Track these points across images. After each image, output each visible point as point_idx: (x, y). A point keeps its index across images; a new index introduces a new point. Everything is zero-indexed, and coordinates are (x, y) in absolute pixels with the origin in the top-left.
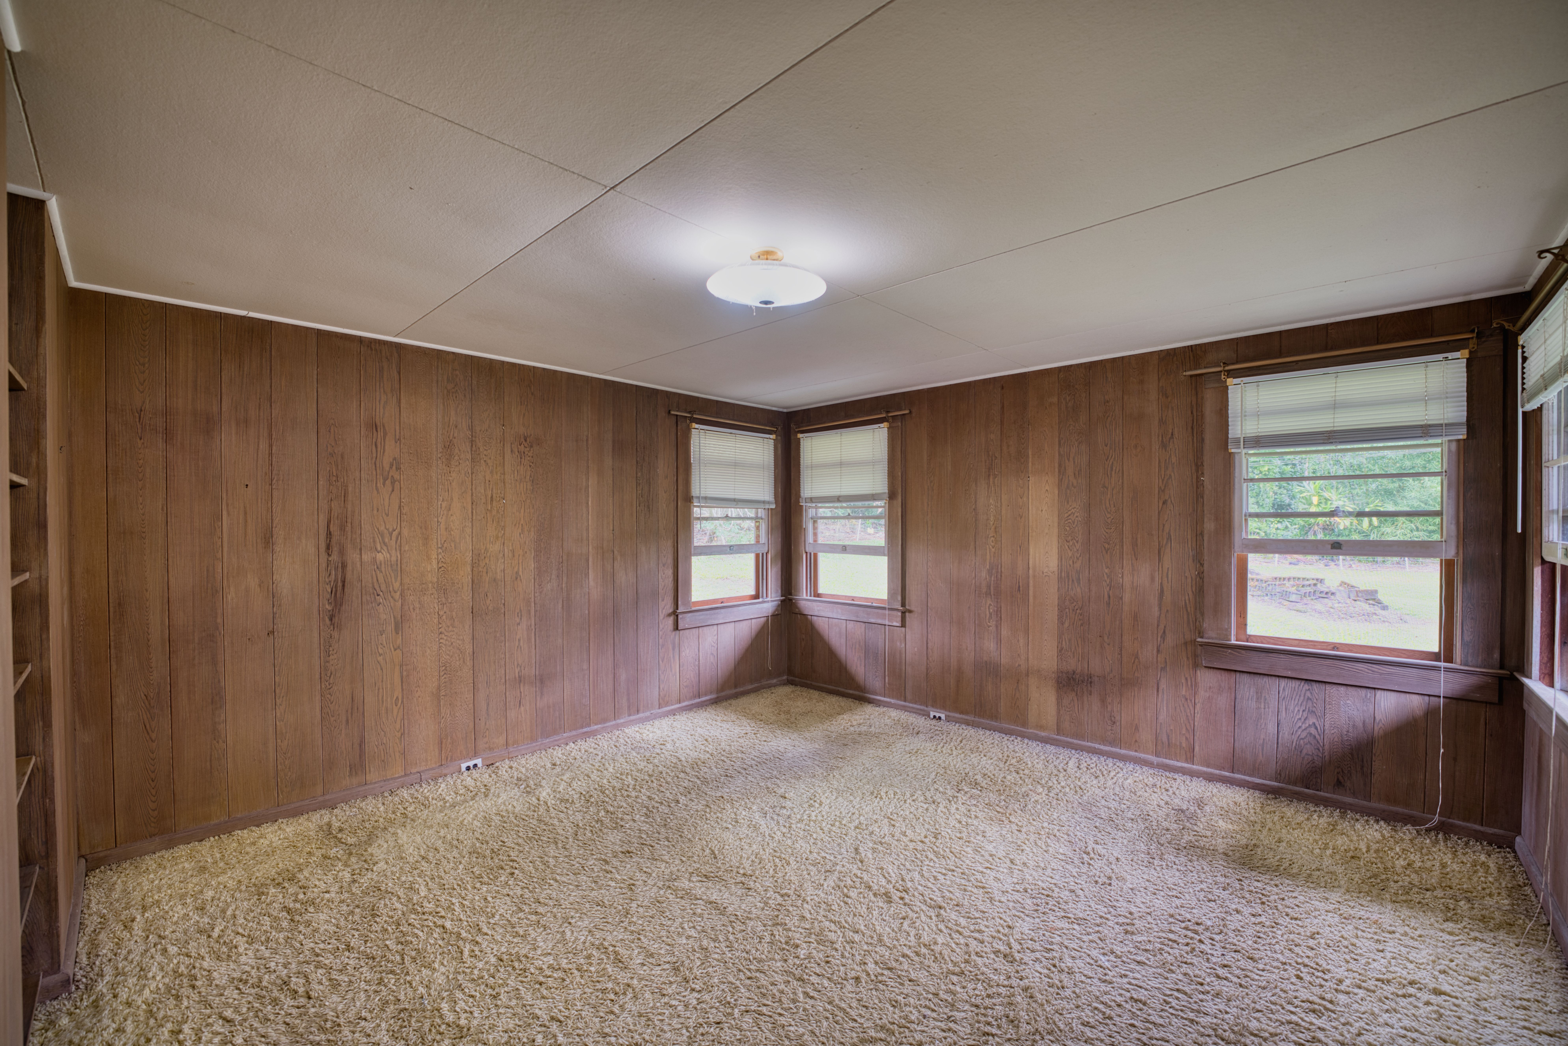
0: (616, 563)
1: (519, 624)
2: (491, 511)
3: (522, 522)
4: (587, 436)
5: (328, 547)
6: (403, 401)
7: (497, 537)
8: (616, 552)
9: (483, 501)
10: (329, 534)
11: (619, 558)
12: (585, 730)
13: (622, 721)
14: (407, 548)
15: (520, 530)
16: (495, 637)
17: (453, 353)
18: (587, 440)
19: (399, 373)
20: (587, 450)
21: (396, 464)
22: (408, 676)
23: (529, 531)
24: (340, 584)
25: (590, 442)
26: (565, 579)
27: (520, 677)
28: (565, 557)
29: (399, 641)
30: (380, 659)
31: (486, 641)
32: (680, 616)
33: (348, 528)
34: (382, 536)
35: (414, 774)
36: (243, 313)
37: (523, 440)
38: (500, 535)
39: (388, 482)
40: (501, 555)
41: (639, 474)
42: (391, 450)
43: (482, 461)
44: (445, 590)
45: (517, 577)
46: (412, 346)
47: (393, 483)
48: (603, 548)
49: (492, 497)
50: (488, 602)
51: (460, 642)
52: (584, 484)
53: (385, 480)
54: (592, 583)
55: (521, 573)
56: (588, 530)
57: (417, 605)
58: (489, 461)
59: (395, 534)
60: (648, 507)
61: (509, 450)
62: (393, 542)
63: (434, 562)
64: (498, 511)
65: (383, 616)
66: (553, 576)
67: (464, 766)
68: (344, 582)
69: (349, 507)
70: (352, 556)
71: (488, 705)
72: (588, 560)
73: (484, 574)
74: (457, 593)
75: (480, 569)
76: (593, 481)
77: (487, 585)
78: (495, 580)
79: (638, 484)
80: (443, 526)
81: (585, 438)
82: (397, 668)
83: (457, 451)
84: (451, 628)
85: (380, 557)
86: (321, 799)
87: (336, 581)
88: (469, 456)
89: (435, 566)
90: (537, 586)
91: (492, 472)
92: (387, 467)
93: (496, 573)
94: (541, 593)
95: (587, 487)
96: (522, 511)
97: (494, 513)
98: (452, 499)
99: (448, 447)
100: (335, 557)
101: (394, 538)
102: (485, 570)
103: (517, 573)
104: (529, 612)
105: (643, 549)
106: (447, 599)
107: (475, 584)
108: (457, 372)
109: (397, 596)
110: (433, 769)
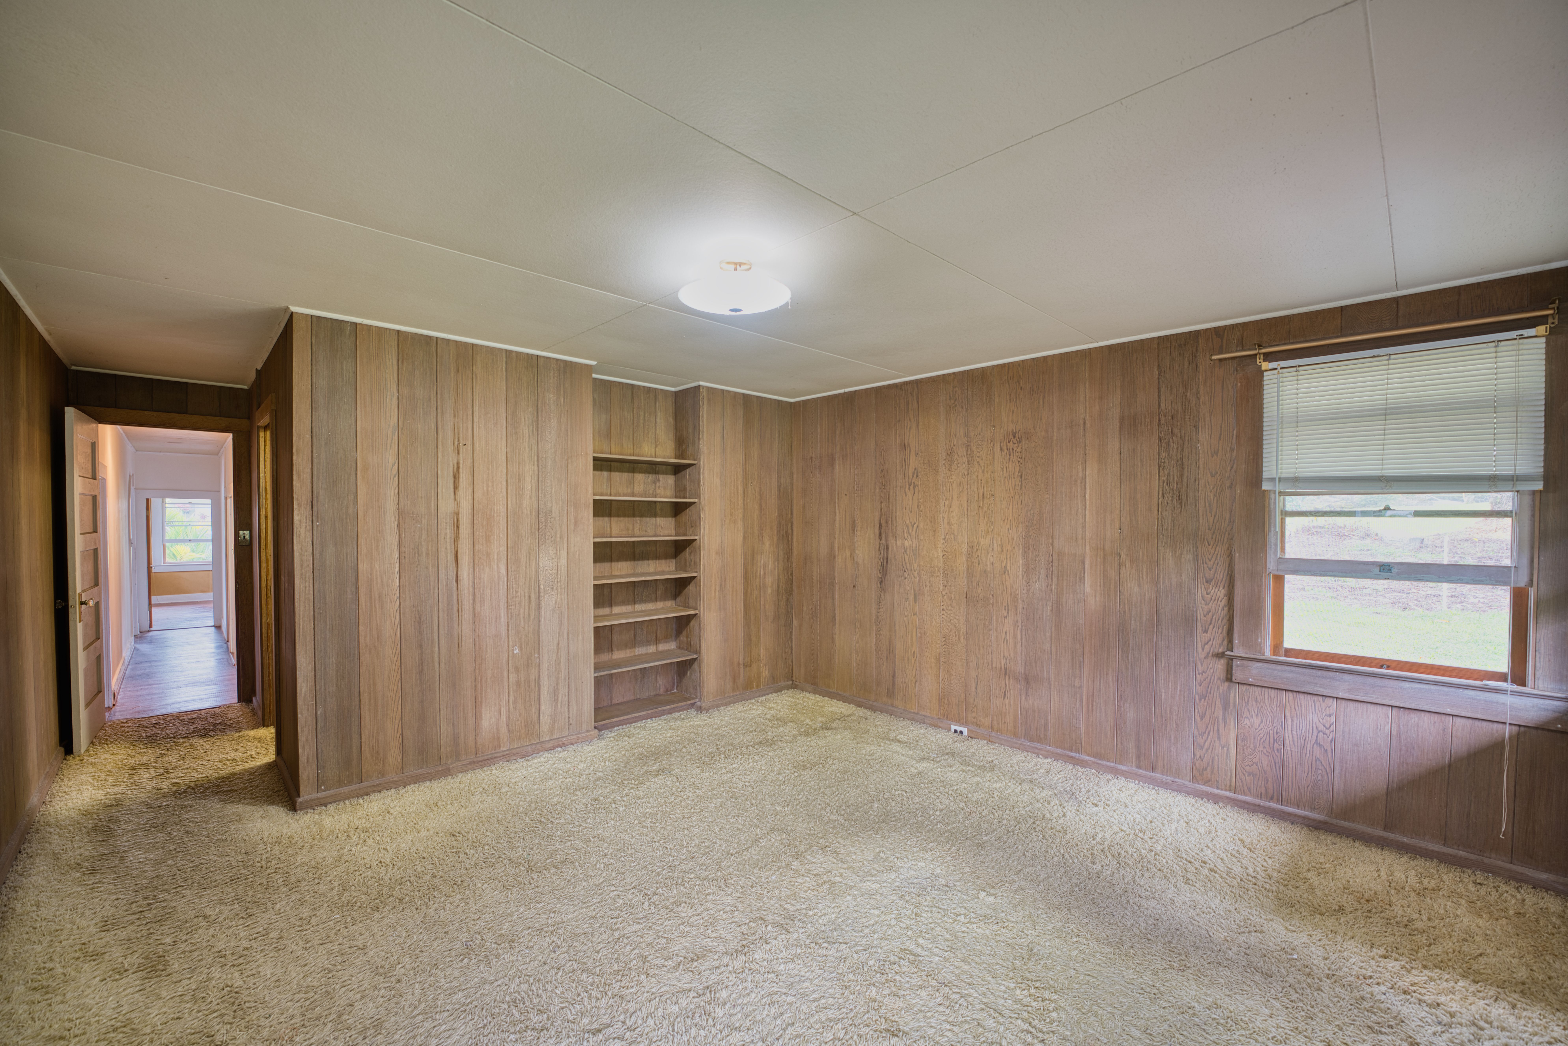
0: (1123, 570)
1: (1006, 617)
2: (982, 508)
3: (1010, 518)
4: (1084, 419)
5: (880, 534)
6: (920, 424)
7: (988, 532)
8: (1124, 557)
9: (976, 498)
10: (881, 525)
11: (1128, 564)
12: (1073, 754)
13: (1124, 768)
14: (922, 538)
15: (1008, 526)
16: (984, 624)
17: (954, 373)
18: (1084, 423)
19: (918, 402)
20: (1084, 435)
21: (916, 473)
22: (921, 637)
23: (1017, 527)
24: (885, 560)
25: (1088, 425)
26: (1055, 580)
27: (1005, 669)
28: (1055, 557)
29: (917, 609)
30: (905, 619)
31: (977, 626)
32: (1236, 663)
33: (890, 522)
34: (908, 528)
35: (921, 715)
36: (842, 391)
37: (1011, 437)
38: (990, 530)
39: (912, 487)
40: (991, 549)
41: (1164, 455)
42: (914, 462)
43: (976, 463)
44: (947, 574)
45: (1005, 571)
46: (926, 378)
47: (914, 488)
48: (1104, 549)
49: (983, 495)
50: (979, 591)
51: (957, 621)
52: (1080, 474)
53: (910, 485)
54: (1088, 589)
55: (1008, 568)
56: (1084, 527)
57: (928, 584)
58: (981, 462)
59: (915, 526)
60: (1179, 498)
61: (999, 449)
62: (914, 532)
63: (940, 550)
64: (988, 508)
65: (908, 588)
66: (1042, 576)
67: (953, 728)
68: (887, 559)
69: (891, 506)
70: (892, 541)
71: (977, 684)
72: (1083, 563)
73: (977, 565)
74: (955, 578)
75: (973, 560)
76: (1092, 470)
77: (978, 575)
78: (985, 571)
79: (1161, 468)
80: (946, 521)
81: (1081, 422)
82: (915, 629)
83: (956, 456)
84: (950, 608)
85: (906, 543)
86: (871, 703)
87: (883, 558)
88: (965, 460)
89: (941, 554)
90: (1024, 583)
91: (983, 472)
92: (911, 475)
93: (986, 565)
94: (1028, 590)
95: (1084, 478)
96: (1011, 507)
97: (985, 509)
98: (952, 498)
99: (950, 454)
100: (883, 541)
101: (915, 530)
102: (977, 561)
103: (1005, 567)
104: (1016, 608)
105: (1169, 555)
106: (948, 582)
107: (970, 572)
108: (957, 389)
109: (916, 574)
110: (933, 718)
